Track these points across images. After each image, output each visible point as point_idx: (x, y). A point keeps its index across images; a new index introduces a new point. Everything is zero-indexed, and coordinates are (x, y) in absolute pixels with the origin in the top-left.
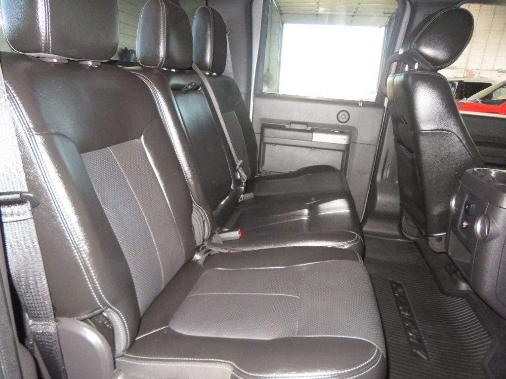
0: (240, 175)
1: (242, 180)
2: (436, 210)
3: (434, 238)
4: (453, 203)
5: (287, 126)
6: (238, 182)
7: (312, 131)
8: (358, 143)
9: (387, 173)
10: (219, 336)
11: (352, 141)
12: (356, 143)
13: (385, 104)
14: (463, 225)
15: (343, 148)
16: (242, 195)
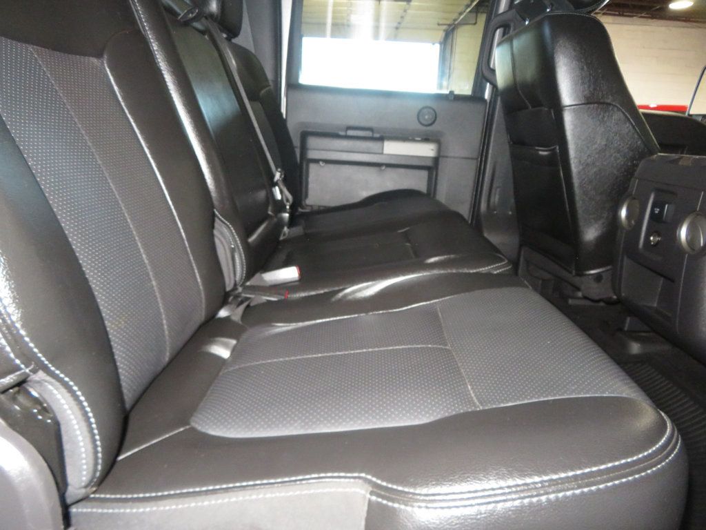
0: (281, 192)
1: (285, 201)
2: (591, 234)
3: (590, 277)
4: (623, 213)
5: (342, 133)
6: (280, 206)
7: (382, 139)
8: (451, 157)
9: (496, 199)
10: (310, 431)
11: (442, 154)
12: (447, 157)
13: (487, 95)
14: (650, 241)
15: (429, 163)
16: (286, 229)
